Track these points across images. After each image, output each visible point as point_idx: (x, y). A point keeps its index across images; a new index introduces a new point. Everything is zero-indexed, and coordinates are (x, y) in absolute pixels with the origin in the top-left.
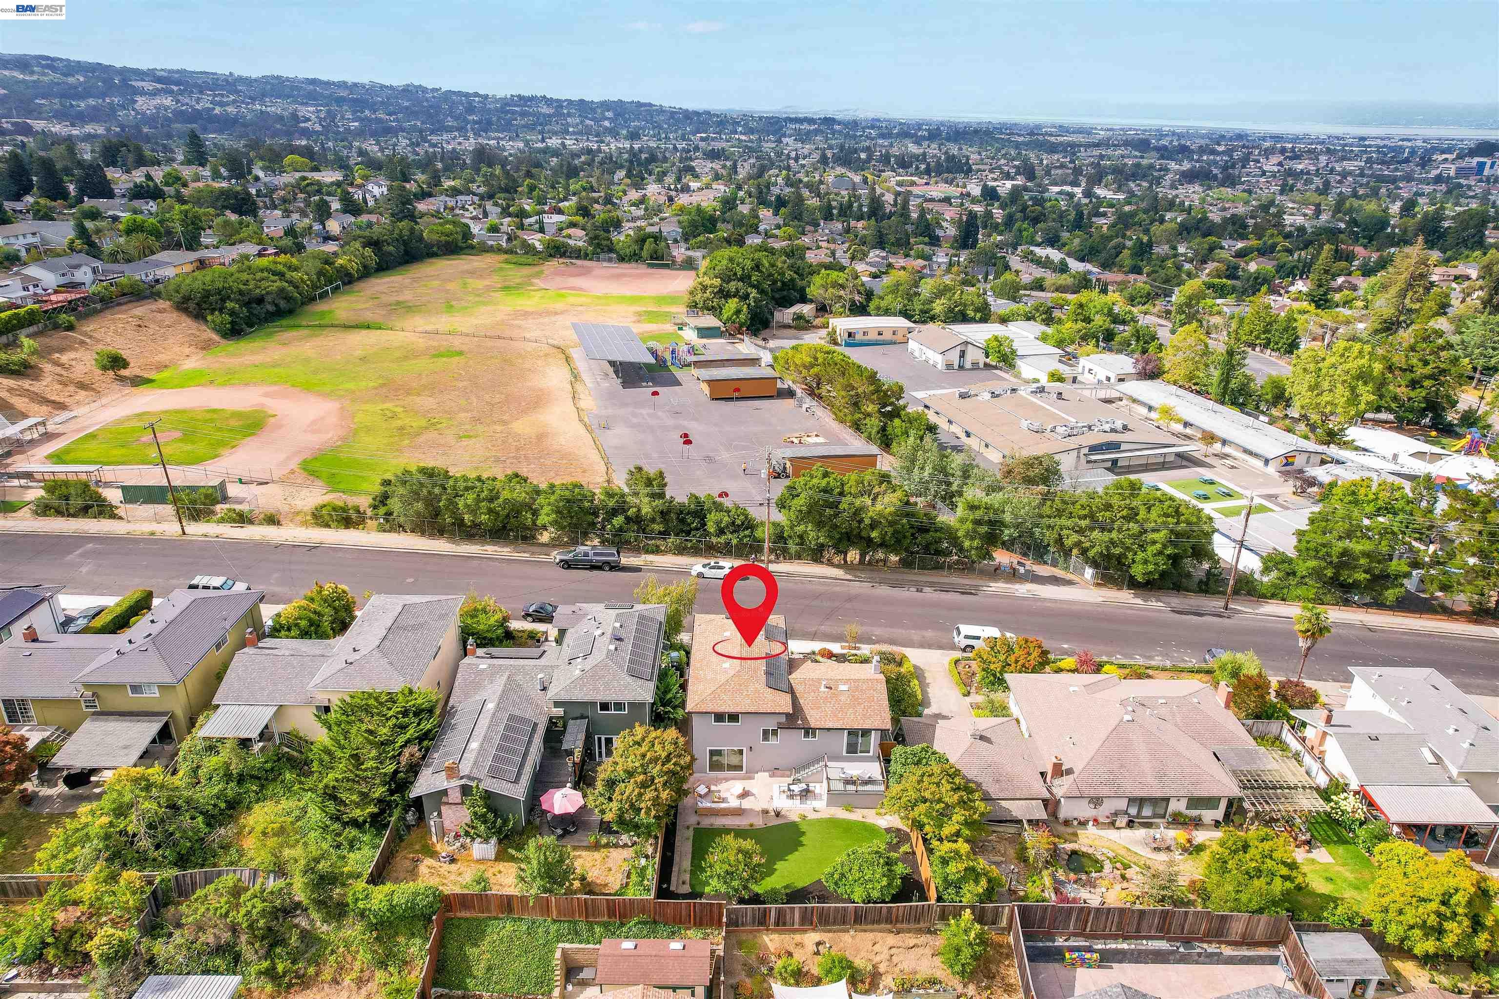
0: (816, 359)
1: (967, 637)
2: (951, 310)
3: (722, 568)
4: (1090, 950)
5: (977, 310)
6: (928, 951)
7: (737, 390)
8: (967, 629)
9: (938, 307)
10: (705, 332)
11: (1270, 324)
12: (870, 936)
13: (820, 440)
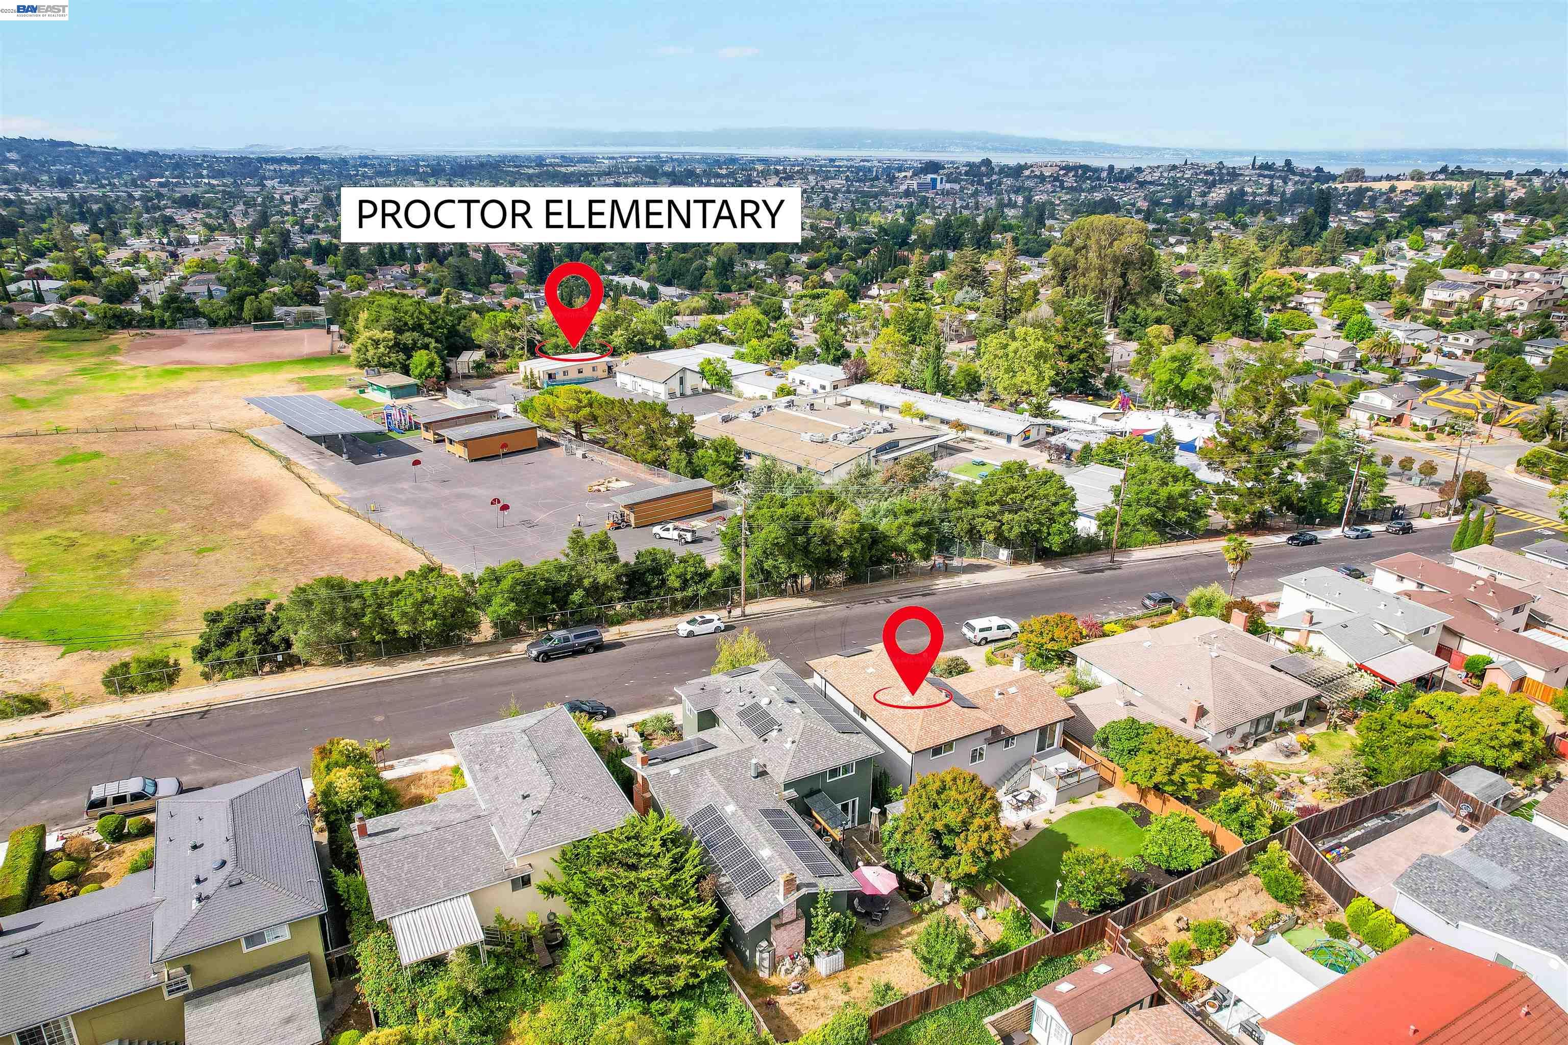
0: (580, 401)
1: (981, 630)
2: (630, 341)
3: (711, 621)
4: (1339, 846)
5: (656, 338)
6: (1250, 892)
7: (504, 446)
8: (978, 623)
9: (618, 338)
10: (398, 392)
11: (913, 322)
12: (1205, 897)
13: (624, 484)
